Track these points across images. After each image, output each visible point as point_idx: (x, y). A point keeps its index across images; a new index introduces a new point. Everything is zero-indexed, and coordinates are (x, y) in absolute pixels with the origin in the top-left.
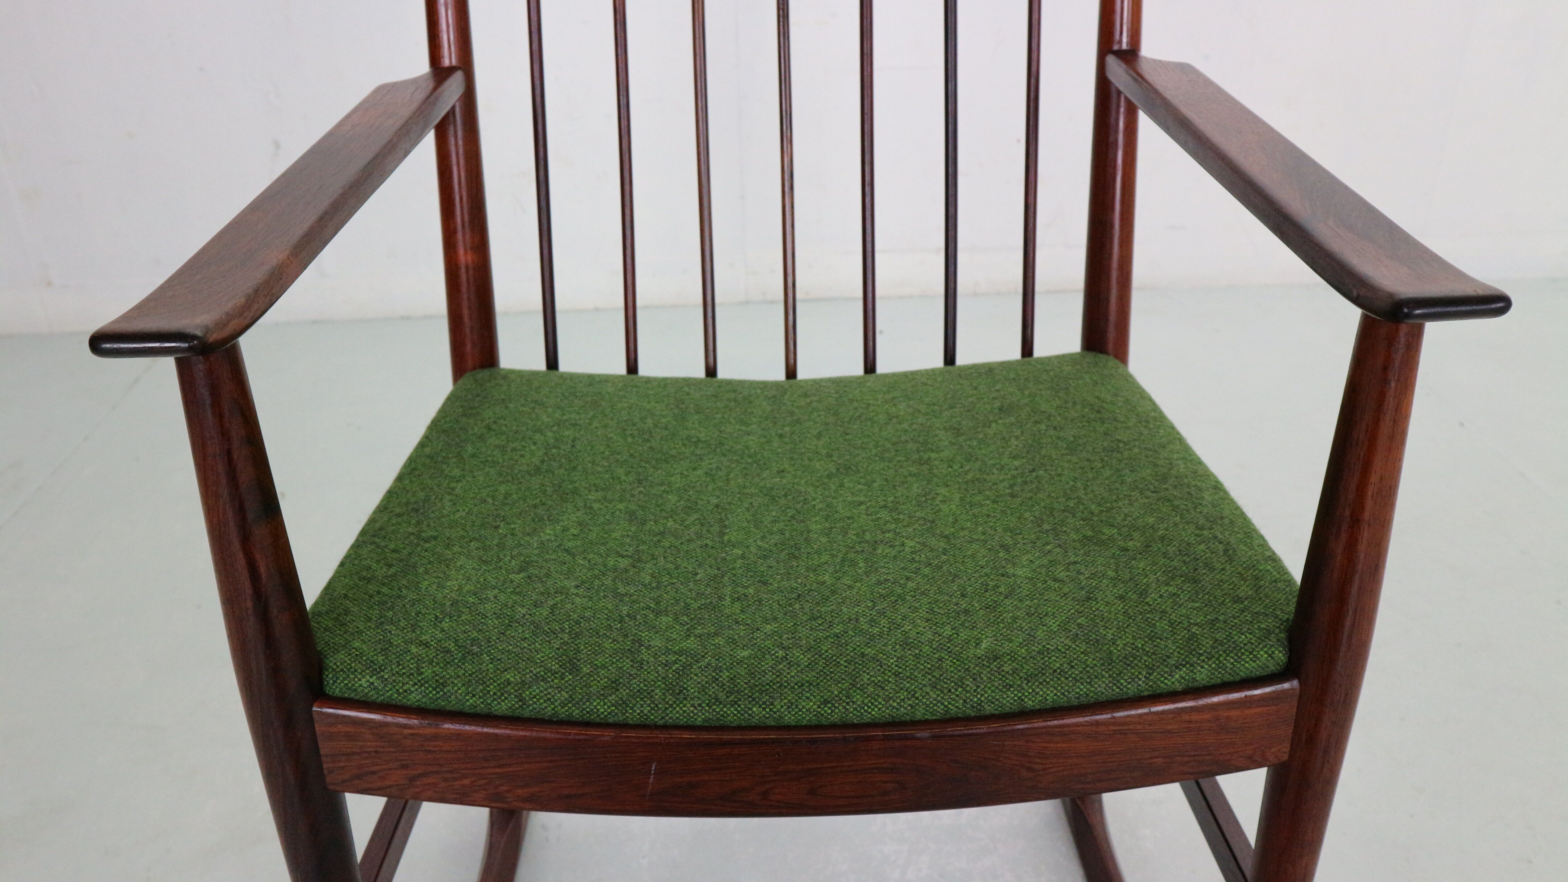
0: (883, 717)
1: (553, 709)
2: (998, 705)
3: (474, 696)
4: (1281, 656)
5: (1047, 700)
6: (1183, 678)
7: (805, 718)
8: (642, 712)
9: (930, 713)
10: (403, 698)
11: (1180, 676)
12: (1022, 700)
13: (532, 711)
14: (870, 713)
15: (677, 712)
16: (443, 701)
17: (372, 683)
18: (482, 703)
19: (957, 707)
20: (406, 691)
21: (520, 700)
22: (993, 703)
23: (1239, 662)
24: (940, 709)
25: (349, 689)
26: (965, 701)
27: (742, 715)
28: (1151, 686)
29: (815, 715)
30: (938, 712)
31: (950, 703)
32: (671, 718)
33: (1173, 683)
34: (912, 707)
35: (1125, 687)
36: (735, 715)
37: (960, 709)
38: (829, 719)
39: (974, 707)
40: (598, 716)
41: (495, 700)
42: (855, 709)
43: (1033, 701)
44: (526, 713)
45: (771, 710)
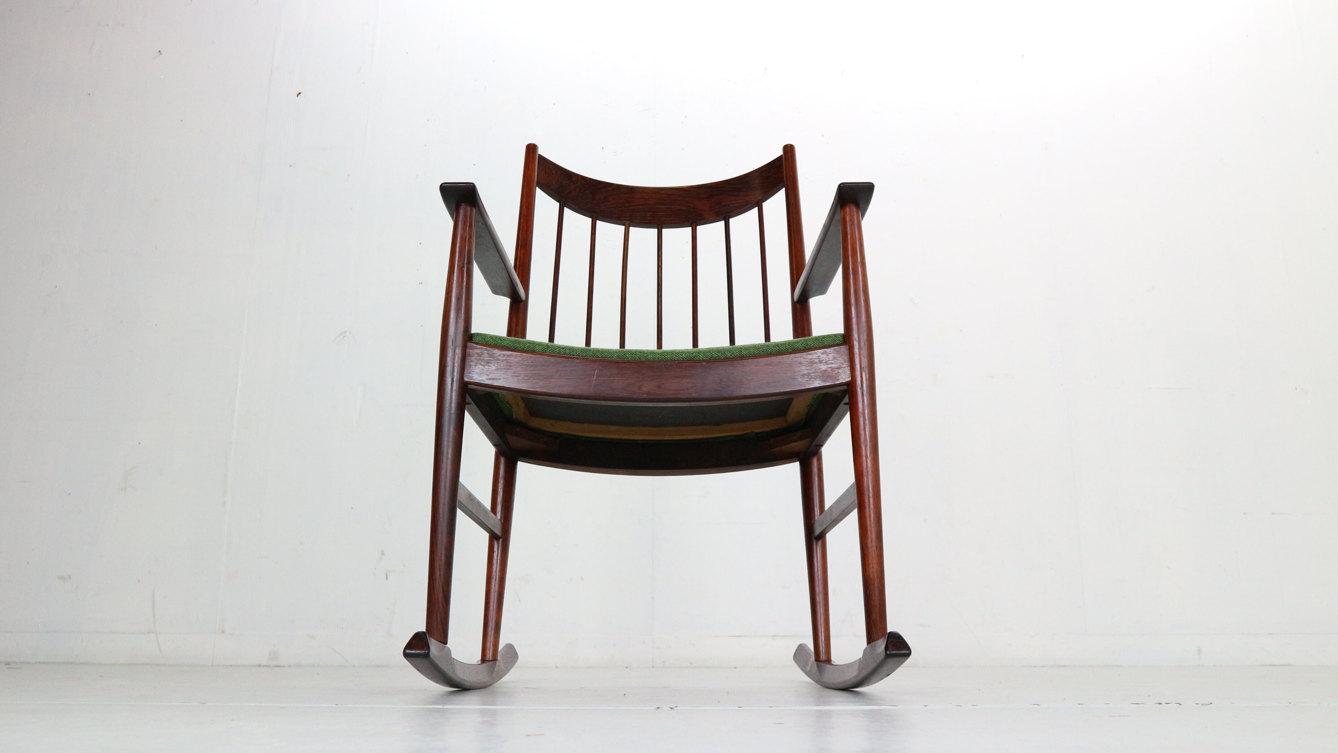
0: (687, 357)
1: (559, 350)
2: (731, 353)
3: (529, 344)
5: (751, 352)
7: (656, 357)
8: (594, 353)
9: (705, 356)
10: (502, 343)
11: (802, 343)
12: (741, 351)
13: (551, 350)
14: (682, 355)
15: (607, 353)
16: (517, 344)
17: (492, 338)
18: (532, 346)
20: (504, 341)
21: (547, 347)
23: (824, 339)
24: (709, 354)
25: (482, 339)
26: (719, 352)
27: (632, 354)
28: (791, 346)
30: (709, 356)
31: (713, 353)
32: (604, 355)
34: (699, 354)
35: (781, 346)
36: (629, 355)
37: (717, 355)
39: (722, 354)
40: (576, 353)
41: (537, 346)
42: (676, 354)
43: (745, 352)
44: (548, 351)
45: (644, 354)
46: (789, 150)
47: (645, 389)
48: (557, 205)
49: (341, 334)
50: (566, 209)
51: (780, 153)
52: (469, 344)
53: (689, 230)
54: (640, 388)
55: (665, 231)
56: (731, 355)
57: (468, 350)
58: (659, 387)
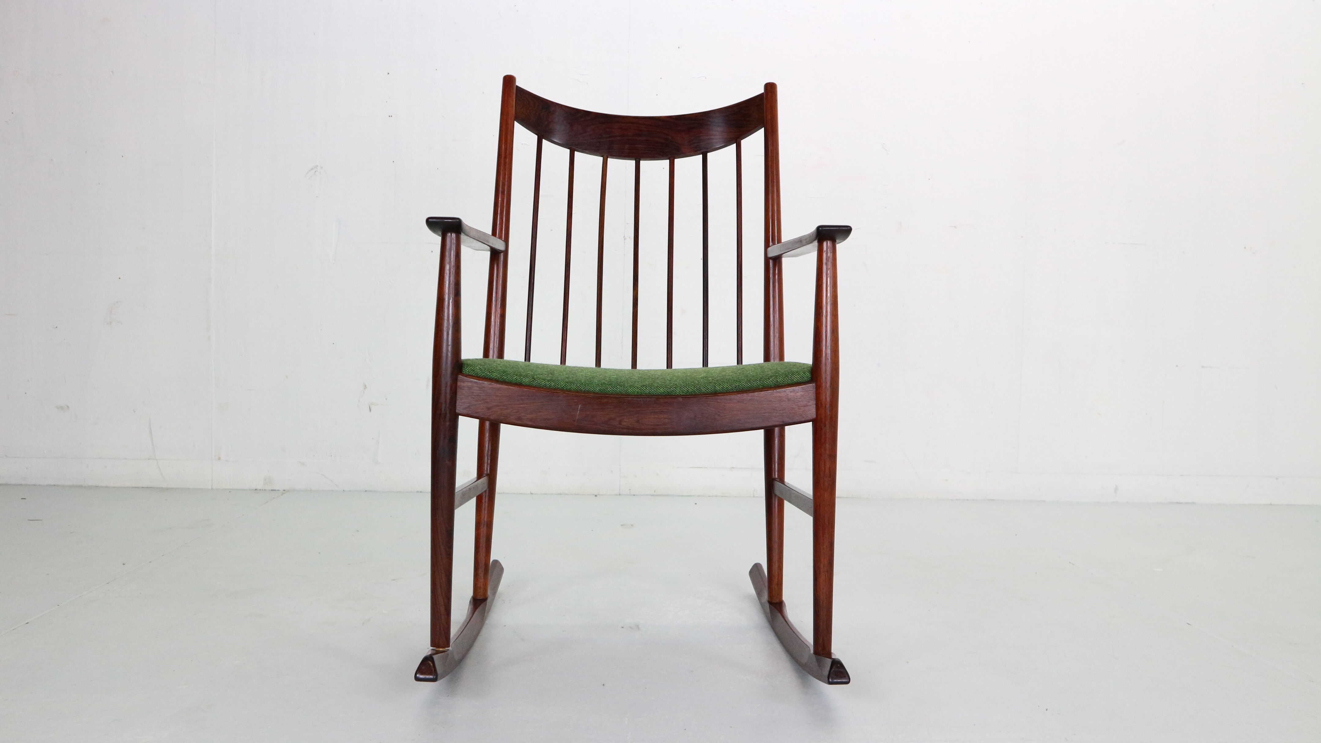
0: (665, 392)
1: (545, 383)
3: (517, 375)
4: (808, 375)
5: (724, 387)
6: (773, 380)
8: (577, 385)
9: (682, 391)
10: (491, 374)
12: (715, 387)
13: (537, 383)
14: (660, 390)
15: (590, 386)
16: (505, 377)
17: (481, 368)
18: (519, 378)
19: (691, 389)
20: (492, 372)
21: (533, 378)
22: (705, 388)
23: (793, 375)
24: (685, 389)
25: (472, 370)
26: (694, 387)
27: (613, 388)
29: (640, 390)
30: (685, 391)
31: (689, 387)
32: (587, 388)
33: (769, 382)
34: (675, 388)
35: (753, 383)
36: (611, 388)
37: (693, 390)
38: (645, 392)
39: (697, 389)
40: (561, 386)
41: (524, 377)
42: (654, 388)
44: (534, 384)
45: (624, 387)
46: (771, 88)
47: (625, 424)
48: (535, 137)
49: (312, 169)
50: (544, 141)
51: (761, 90)
52: (460, 377)
53: (667, 162)
54: (620, 422)
55: (643, 163)
56: (706, 391)
57: (459, 383)
58: (638, 422)
